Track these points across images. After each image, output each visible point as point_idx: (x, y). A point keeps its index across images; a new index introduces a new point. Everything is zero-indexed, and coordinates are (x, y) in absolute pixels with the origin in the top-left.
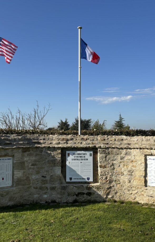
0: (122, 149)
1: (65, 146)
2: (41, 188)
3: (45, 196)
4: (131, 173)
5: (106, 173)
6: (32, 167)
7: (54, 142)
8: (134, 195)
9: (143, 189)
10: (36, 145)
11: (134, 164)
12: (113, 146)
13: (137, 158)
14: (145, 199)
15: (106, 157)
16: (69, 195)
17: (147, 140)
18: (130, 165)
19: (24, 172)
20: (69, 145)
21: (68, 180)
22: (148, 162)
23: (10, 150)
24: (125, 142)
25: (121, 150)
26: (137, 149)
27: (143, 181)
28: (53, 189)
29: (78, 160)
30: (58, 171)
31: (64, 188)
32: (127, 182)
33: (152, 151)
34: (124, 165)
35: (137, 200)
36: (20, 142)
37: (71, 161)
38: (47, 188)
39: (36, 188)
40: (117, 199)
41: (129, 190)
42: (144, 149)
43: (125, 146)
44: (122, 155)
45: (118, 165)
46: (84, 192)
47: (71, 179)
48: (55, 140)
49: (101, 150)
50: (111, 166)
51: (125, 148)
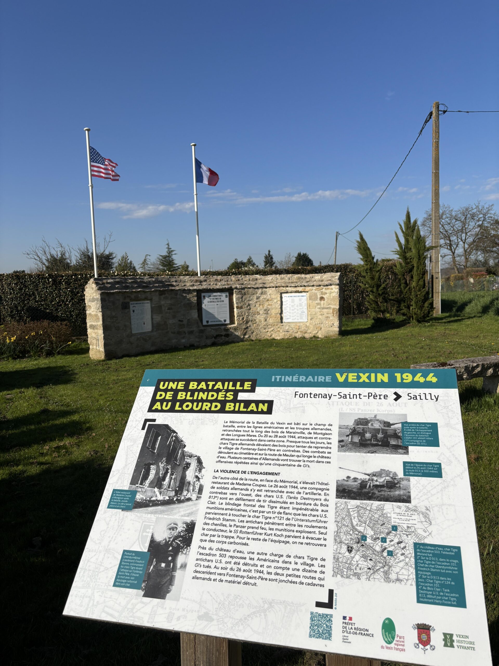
0: (258, 288)
1: (201, 287)
2: (179, 333)
3: (183, 341)
4: (267, 311)
5: (243, 314)
6: (168, 311)
7: (188, 284)
8: (270, 332)
9: (279, 326)
10: (170, 288)
11: (270, 303)
12: (249, 286)
13: (273, 296)
14: (281, 335)
15: (242, 298)
16: (207, 338)
17: (282, 279)
18: (266, 305)
19: (162, 316)
20: (205, 287)
21: (205, 323)
22: (283, 300)
23: (149, 293)
24: (260, 281)
25: (256, 290)
26: (273, 287)
27: (279, 318)
28: (191, 332)
29: (213, 302)
30: (195, 314)
31: (202, 331)
32: (263, 321)
33: (287, 288)
34: (260, 305)
35: (273, 336)
36: (155, 285)
37: (207, 304)
38: (185, 332)
39: (174, 333)
40: (253, 339)
41: (265, 329)
42: (279, 287)
43: (261, 286)
44: (257, 295)
45: (254, 305)
46: (222, 334)
47: (208, 322)
48: (187, 282)
49: (237, 290)
50: (247, 307)
51: (261, 288)
